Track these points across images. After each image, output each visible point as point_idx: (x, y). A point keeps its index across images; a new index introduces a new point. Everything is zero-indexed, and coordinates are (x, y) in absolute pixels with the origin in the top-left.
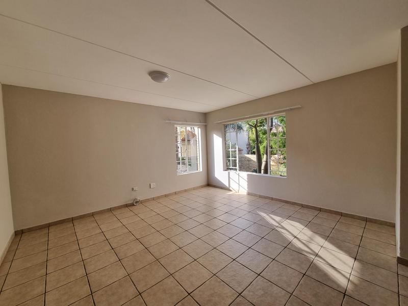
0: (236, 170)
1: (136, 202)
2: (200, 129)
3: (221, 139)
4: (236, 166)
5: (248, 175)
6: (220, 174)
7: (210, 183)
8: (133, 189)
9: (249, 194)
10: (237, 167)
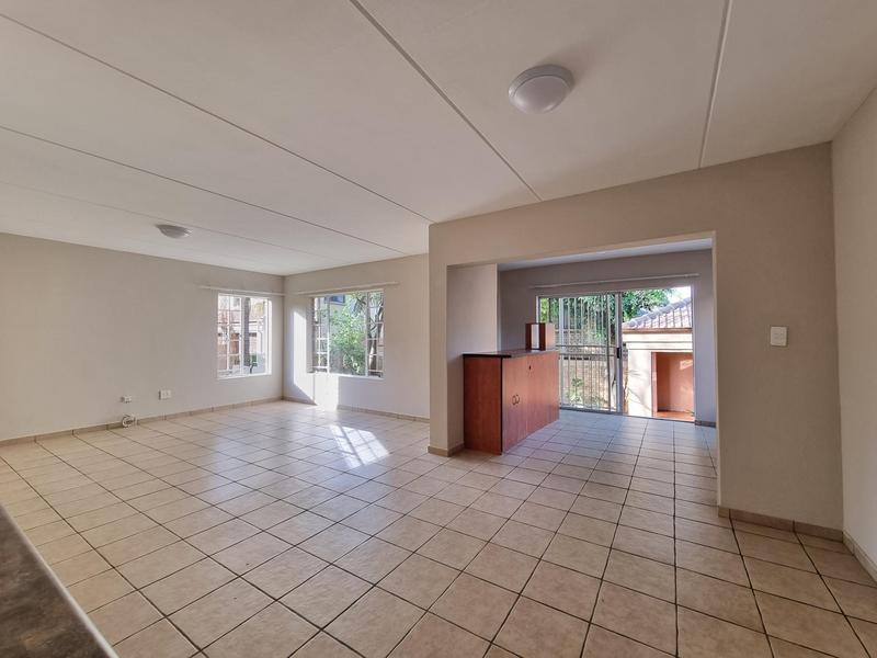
0: (325, 370)
1: (128, 422)
2: (270, 303)
3: (305, 321)
4: (325, 364)
5: (340, 378)
6: (301, 378)
7: (286, 394)
8: (123, 399)
9: (339, 407)
10: (328, 367)
